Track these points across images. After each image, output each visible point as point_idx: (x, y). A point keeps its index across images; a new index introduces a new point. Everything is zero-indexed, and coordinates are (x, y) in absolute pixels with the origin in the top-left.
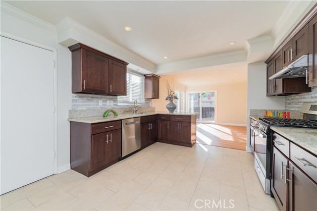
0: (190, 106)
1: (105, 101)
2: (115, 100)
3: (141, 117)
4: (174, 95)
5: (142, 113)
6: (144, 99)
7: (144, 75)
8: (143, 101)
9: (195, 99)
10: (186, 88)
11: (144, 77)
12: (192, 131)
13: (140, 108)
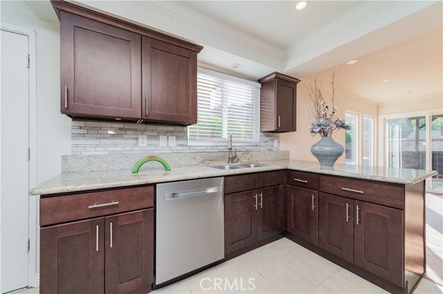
0: (391, 146)
1: (156, 137)
2: (182, 134)
3: (225, 176)
4: (334, 120)
5: (248, 166)
6: (259, 134)
7: (259, 81)
8: (257, 137)
9: (405, 134)
10: (378, 108)
11: (260, 85)
12: (411, 217)
13: (247, 152)
